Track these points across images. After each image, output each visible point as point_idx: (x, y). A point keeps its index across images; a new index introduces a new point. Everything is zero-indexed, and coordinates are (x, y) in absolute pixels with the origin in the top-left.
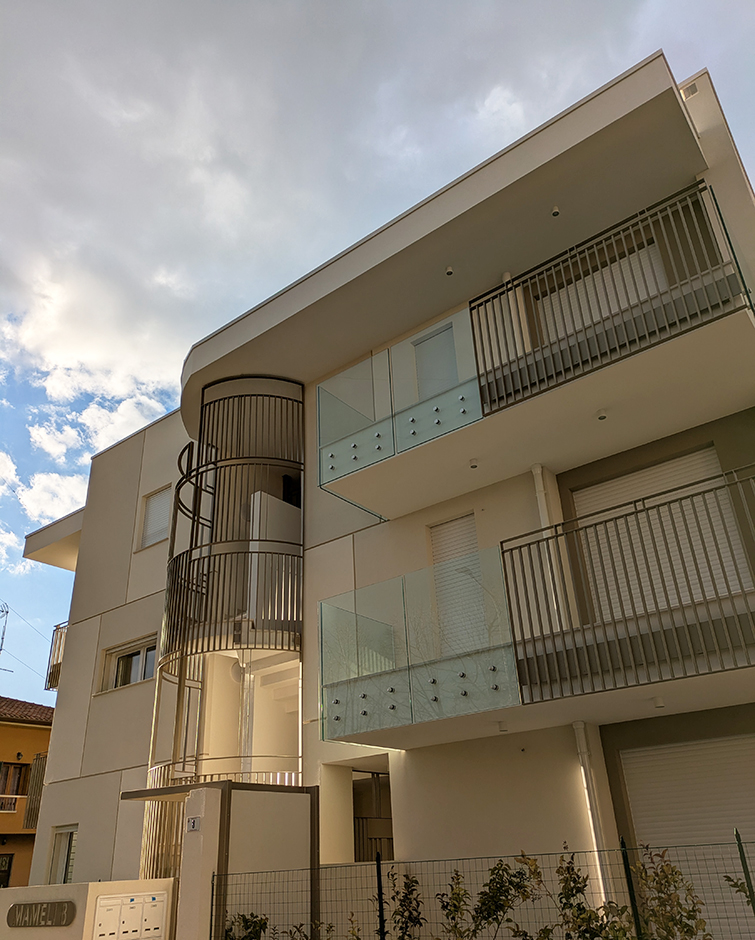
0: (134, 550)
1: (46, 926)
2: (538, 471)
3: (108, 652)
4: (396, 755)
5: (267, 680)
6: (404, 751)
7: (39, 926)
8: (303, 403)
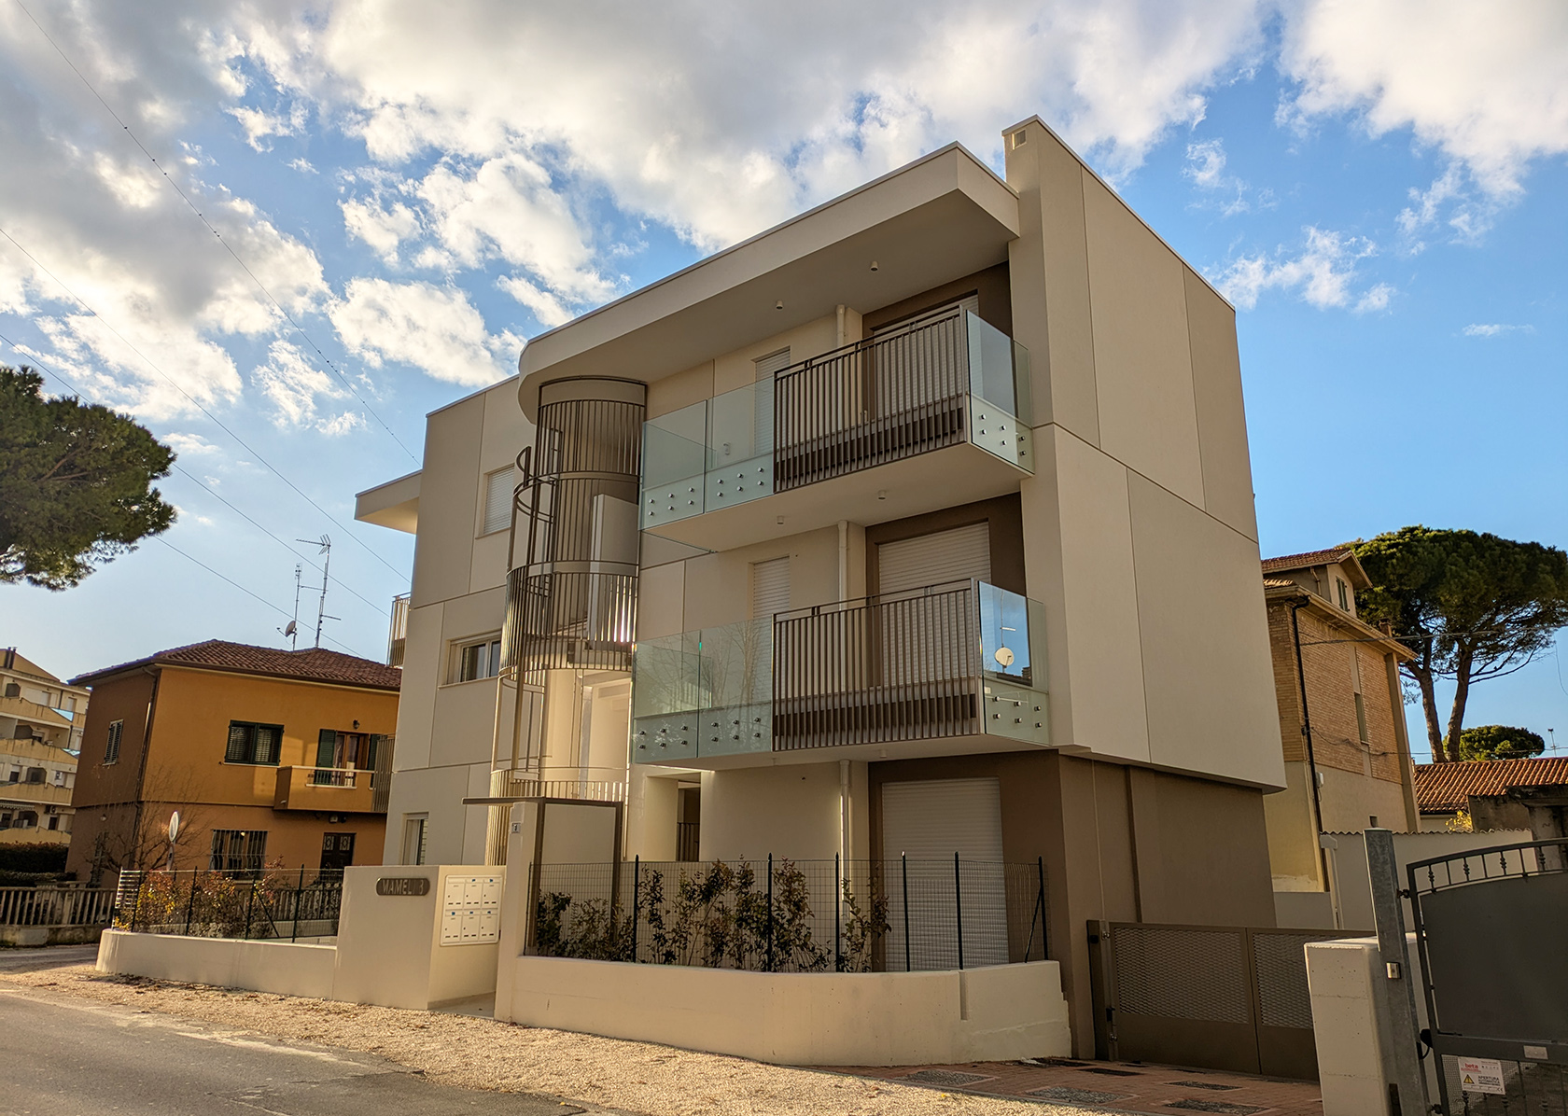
0: (476, 536)
1: (407, 894)
2: (843, 527)
3: (453, 643)
4: (707, 775)
5: (604, 693)
6: (713, 772)
7: (402, 894)
8: (645, 406)
